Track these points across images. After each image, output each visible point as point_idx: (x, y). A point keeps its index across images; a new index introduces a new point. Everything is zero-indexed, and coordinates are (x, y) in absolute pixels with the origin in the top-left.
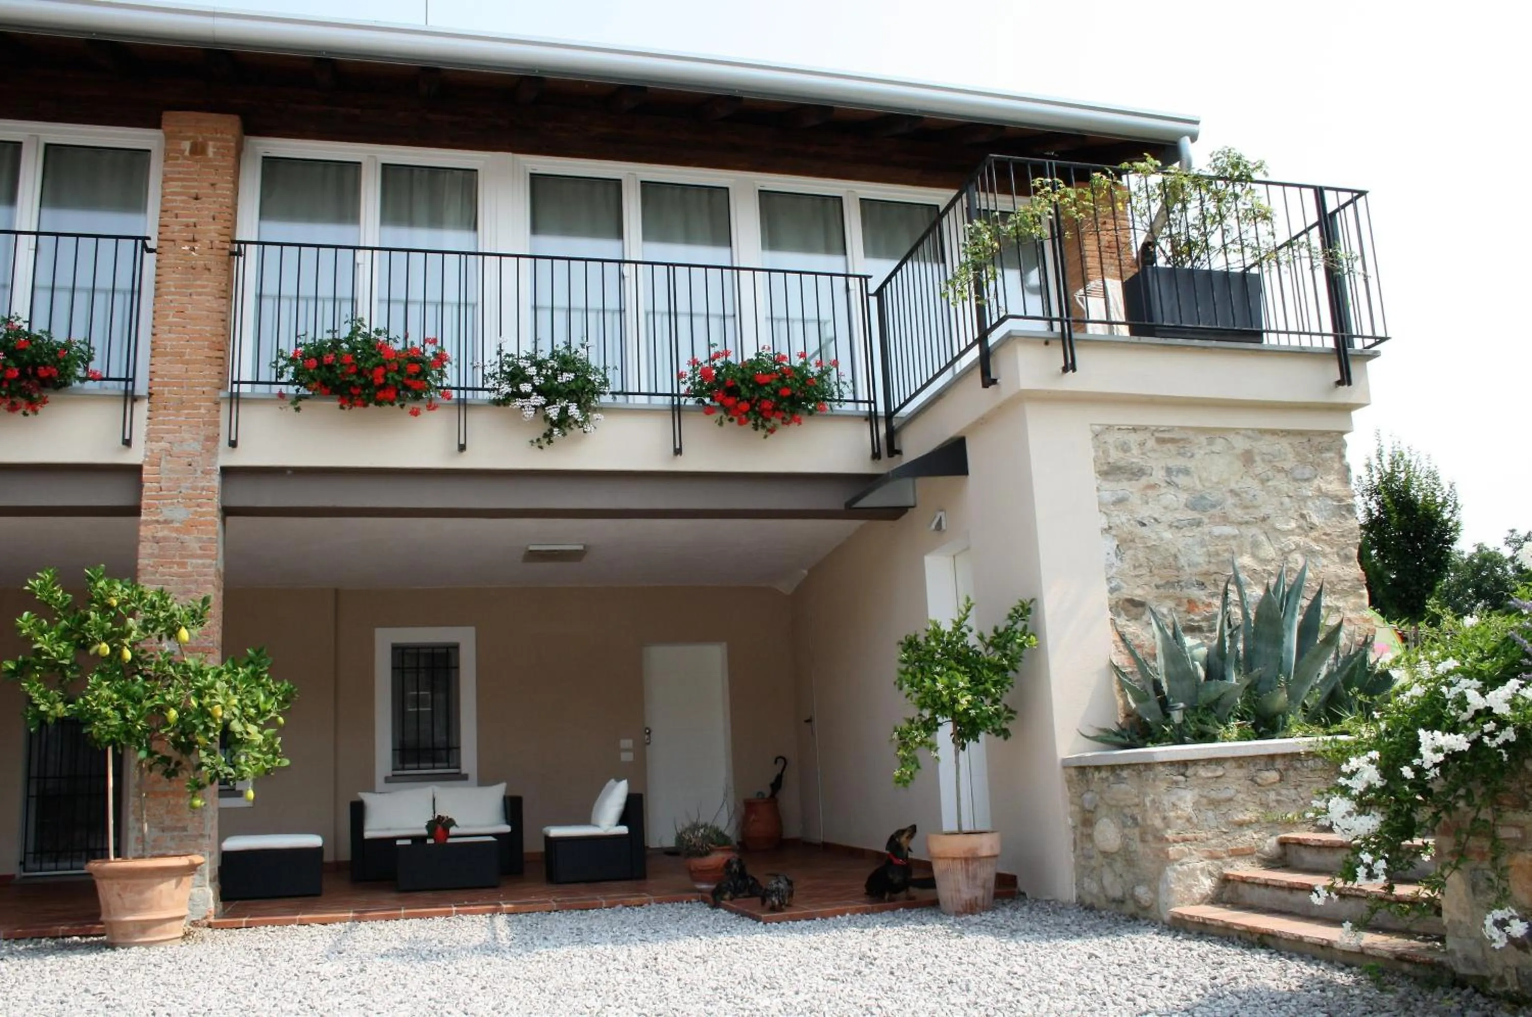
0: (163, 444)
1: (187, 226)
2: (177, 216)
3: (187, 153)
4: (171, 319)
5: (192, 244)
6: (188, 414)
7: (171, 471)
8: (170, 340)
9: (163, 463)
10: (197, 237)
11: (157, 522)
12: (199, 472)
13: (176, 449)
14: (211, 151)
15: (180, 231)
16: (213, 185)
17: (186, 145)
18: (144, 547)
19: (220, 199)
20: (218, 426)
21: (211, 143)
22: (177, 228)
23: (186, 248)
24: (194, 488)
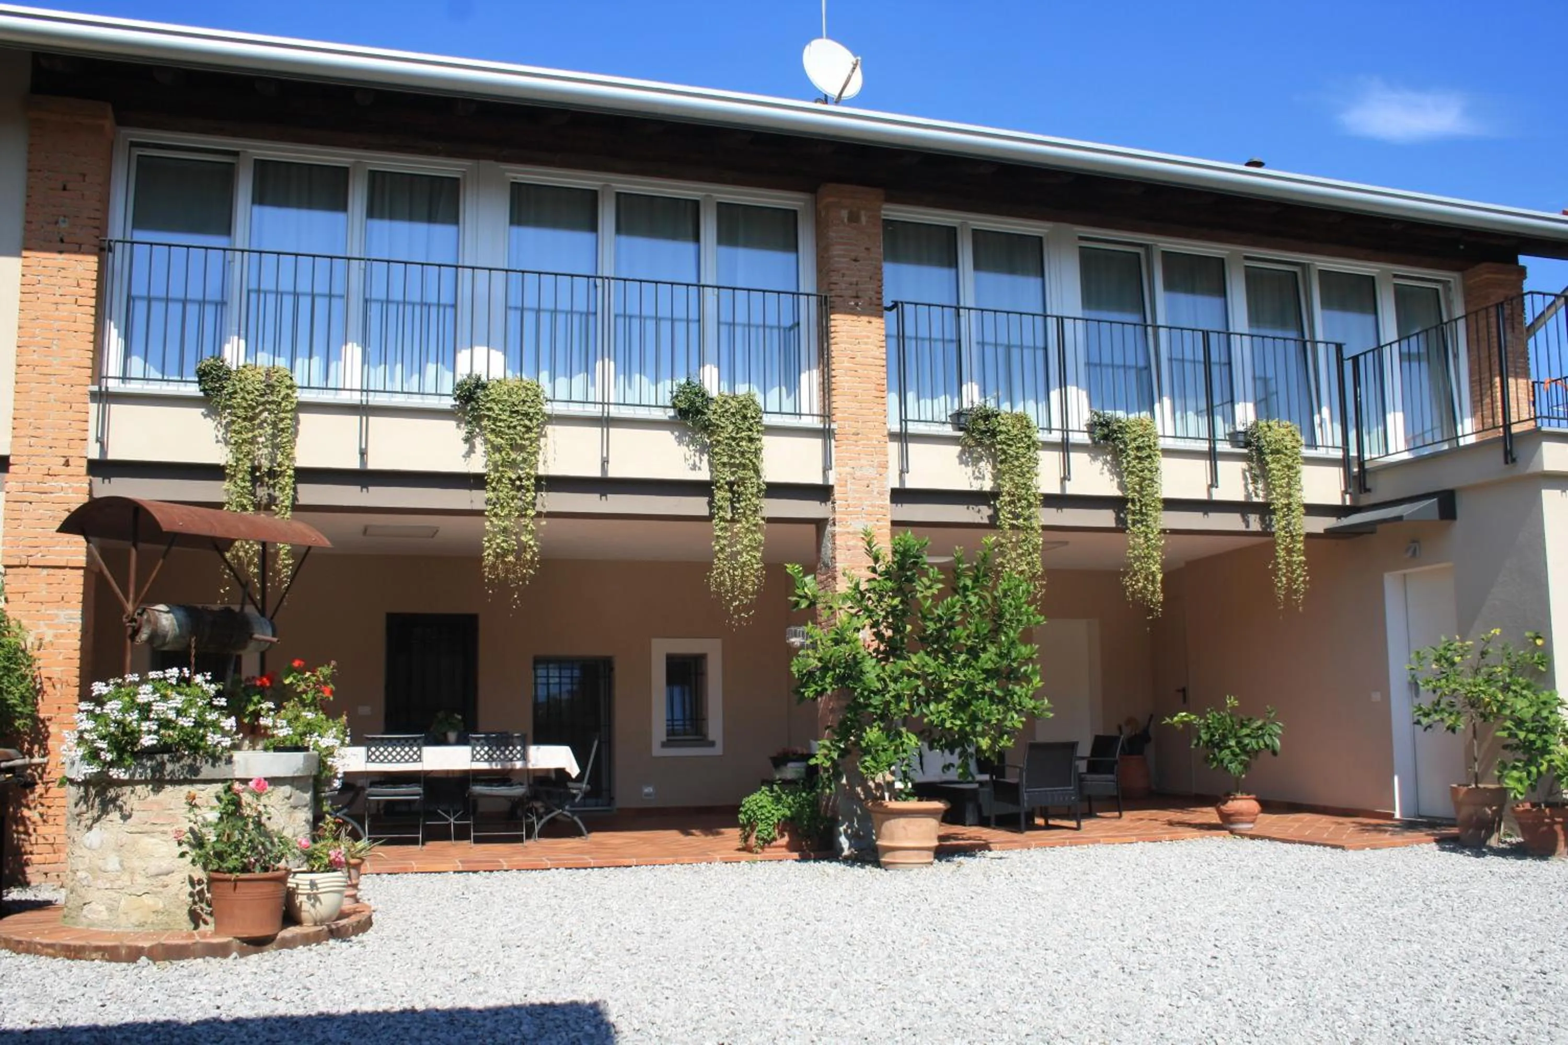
0: (848, 469)
1: (851, 284)
2: (843, 275)
3: (846, 220)
4: (846, 364)
5: (857, 300)
6: (864, 444)
7: (856, 491)
8: (847, 382)
9: (849, 486)
10: (860, 294)
11: (849, 533)
12: (875, 493)
13: (858, 474)
14: (864, 219)
15: (846, 289)
16: (867, 249)
17: (844, 214)
18: (840, 554)
19: (874, 263)
20: (886, 455)
21: (863, 213)
22: (843, 286)
23: (853, 303)
24: (873, 506)
